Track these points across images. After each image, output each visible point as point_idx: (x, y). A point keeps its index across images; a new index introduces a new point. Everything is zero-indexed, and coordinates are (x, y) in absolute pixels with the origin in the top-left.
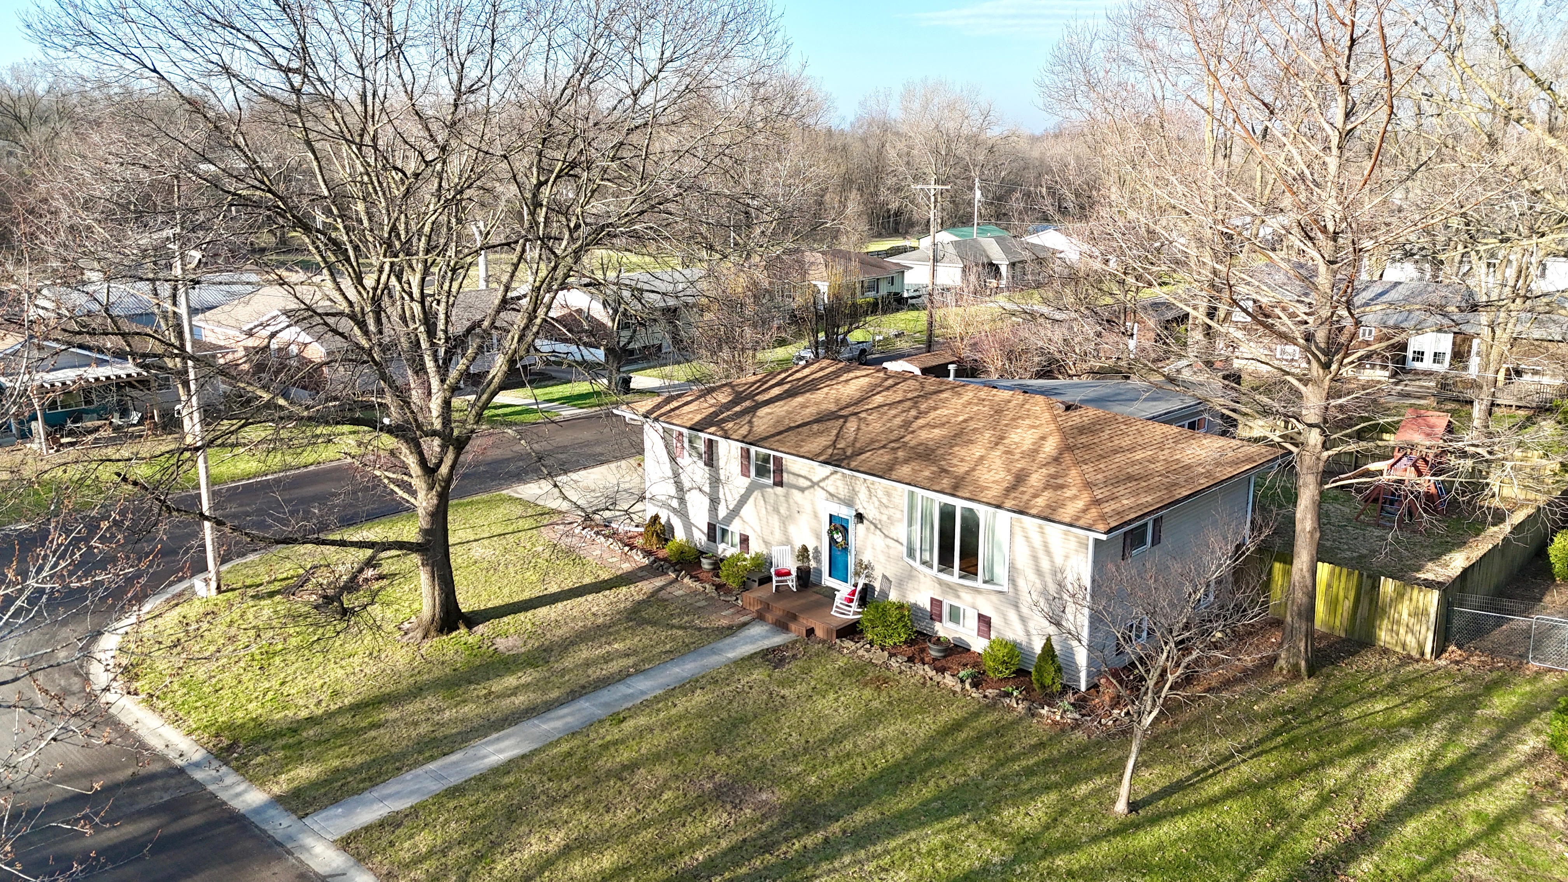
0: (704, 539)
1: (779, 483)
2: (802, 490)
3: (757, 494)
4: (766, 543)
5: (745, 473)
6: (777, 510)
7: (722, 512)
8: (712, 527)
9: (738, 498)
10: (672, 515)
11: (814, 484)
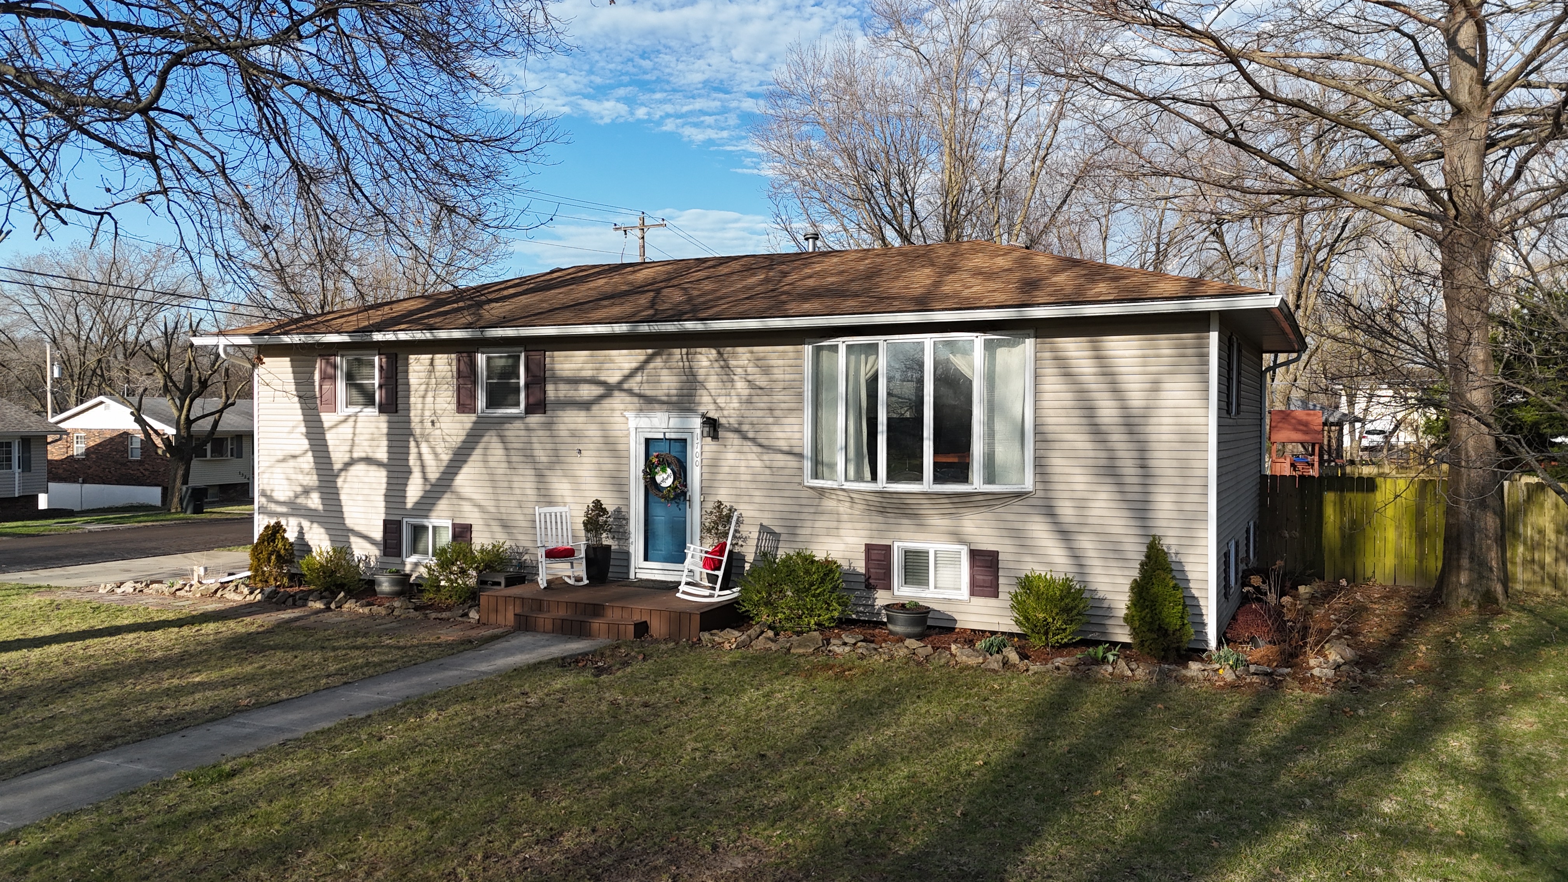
0: (374, 552)
1: (537, 406)
2: (586, 405)
3: (491, 440)
4: (505, 525)
5: (464, 405)
6: (529, 457)
7: (414, 491)
8: (391, 528)
9: (446, 457)
10: (306, 524)
11: (610, 389)
